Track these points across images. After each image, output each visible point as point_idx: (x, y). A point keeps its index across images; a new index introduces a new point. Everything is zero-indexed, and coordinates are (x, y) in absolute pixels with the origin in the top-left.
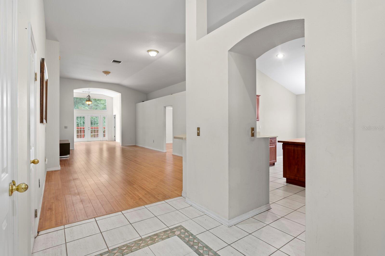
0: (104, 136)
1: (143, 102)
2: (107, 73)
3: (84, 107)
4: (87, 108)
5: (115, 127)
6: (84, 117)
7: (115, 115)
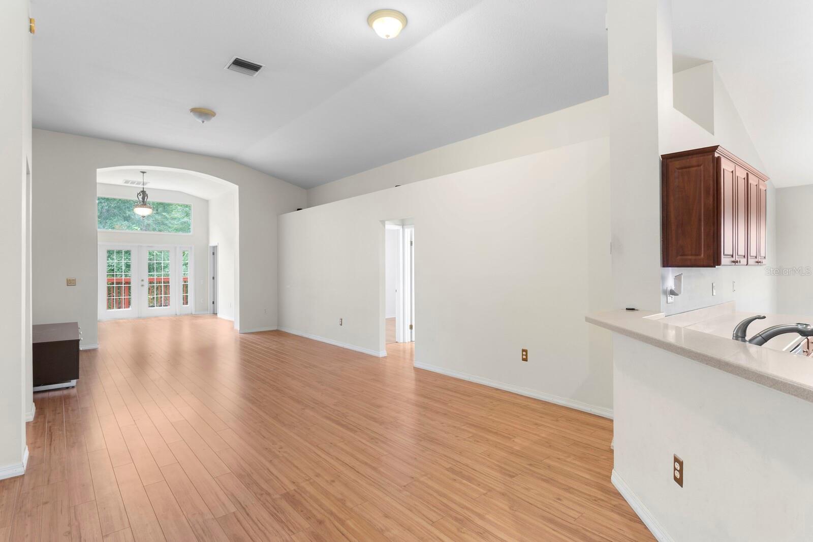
0: (186, 301)
1: (298, 210)
2: (204, 113)
3: (129, 227)
4: (136, 228)
5: (213, 278)
6: (128, 253)
7: (215, 248)
